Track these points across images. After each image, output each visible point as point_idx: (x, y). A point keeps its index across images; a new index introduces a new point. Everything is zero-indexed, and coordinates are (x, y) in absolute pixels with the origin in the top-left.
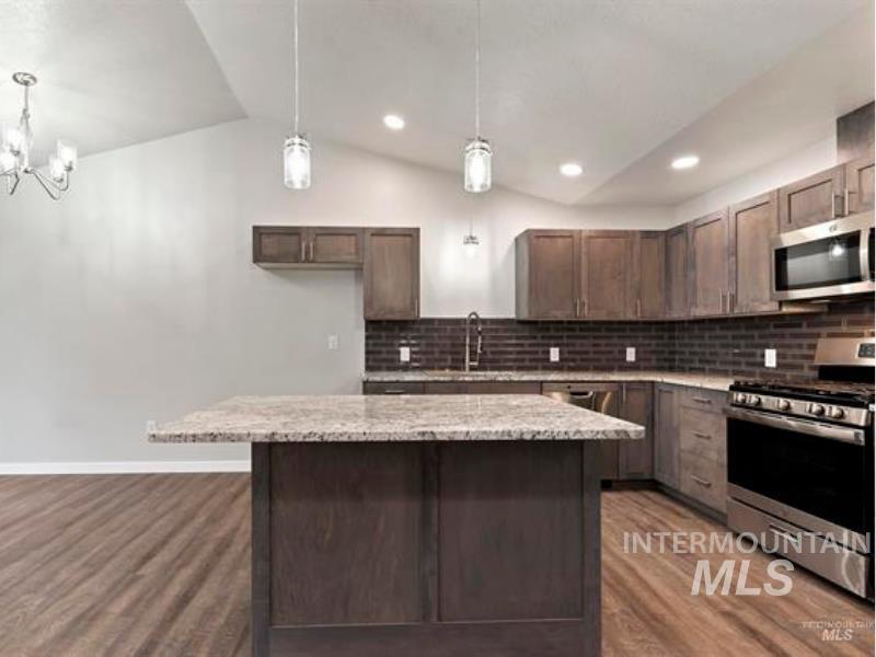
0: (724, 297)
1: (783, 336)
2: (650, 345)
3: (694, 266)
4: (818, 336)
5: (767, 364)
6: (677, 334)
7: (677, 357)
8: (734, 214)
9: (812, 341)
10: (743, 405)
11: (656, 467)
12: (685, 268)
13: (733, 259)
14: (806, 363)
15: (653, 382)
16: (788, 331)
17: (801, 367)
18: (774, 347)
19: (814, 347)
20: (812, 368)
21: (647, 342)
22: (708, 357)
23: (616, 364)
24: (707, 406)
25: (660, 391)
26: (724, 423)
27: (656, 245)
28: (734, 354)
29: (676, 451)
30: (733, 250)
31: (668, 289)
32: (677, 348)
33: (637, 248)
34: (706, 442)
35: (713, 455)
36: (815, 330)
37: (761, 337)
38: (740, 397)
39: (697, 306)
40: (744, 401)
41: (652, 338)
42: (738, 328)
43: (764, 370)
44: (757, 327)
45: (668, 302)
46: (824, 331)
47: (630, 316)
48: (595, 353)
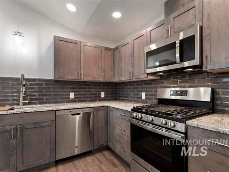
0: (130, 72)
1: (147, 88)
2: (109, 91)
3: (121, 62)
4: (157, 88)
5: (143, 98)
6: (118, 87)
7: (118, 95)
8: (133, 41)
9: (156, 90)
10: (136, 118)
11: (108, 140)
12: (119, 63)
13: (133, 58)
14: (154, 97)
15: (107, 106)
16: (148, 86)
17: (152, 99)
18: (145, 92)
19: (156, 91)
20: (156, 99)
21: (108, 90)
22: (126, 95)
23: (98, 99)
24: (124, 117)
25: (109, 110)
26: (130, 124)
27: (110, 53)
28: (133, 94)
29: (114, 135)
30: (133, 55)
31: (114, 70)
32: (118, 92)
33: (103, 53)
34: (124, 132)
35: (126, 138)
36: (156, 86)
37: (141, 88)
38: (135, 114)
39: (122, 76)
40: (136, 116)
41: (110, 88)
42: (134, 85)
43: (142, 100)
44: (140, 85)
45: (114, 75)
46: (159, 86)
47: (101, 80)
48: (89, 94)
